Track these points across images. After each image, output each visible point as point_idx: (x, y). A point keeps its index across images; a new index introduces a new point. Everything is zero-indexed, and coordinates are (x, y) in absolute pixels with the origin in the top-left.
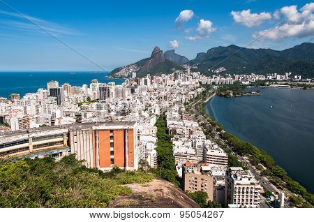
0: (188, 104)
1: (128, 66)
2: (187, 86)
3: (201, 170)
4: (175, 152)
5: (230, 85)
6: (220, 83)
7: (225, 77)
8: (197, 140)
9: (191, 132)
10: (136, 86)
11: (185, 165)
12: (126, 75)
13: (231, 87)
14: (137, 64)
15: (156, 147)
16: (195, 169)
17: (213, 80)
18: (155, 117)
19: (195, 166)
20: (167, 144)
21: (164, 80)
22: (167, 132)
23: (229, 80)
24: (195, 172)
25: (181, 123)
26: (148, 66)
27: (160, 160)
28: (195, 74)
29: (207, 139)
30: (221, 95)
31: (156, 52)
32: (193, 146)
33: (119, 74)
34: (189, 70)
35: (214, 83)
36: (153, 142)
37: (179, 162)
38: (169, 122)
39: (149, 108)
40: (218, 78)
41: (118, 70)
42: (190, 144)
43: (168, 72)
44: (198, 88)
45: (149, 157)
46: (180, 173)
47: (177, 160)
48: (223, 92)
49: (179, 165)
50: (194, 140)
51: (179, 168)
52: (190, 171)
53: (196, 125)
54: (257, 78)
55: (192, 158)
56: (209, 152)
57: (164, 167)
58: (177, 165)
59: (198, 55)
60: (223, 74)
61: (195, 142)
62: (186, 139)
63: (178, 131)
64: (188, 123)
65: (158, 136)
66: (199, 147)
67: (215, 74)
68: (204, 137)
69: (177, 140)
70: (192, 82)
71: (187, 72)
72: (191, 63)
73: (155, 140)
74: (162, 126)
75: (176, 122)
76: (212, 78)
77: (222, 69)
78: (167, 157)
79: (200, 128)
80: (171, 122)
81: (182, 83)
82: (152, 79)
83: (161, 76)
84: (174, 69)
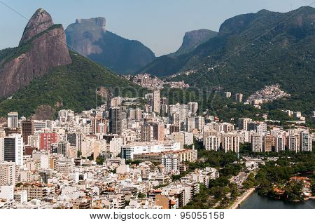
2: (155, 161)
6: (268, 149)
7: (285, 123)
17: (245, 136)
21: (72, 138)
34: (157, 96)
35: (247, 149)
40: (262, 127)
43: (82, 102)
44: (192, 167)
59: (188, 38)
60: (276, 113)
67: (251, 111)
71: (151, 102)
72: (163, 67)
76: (239, 126)
77: (273, 92)
81: (137, 150)
82: (27, 129)
83: (56, 117)
84: (103, 92)
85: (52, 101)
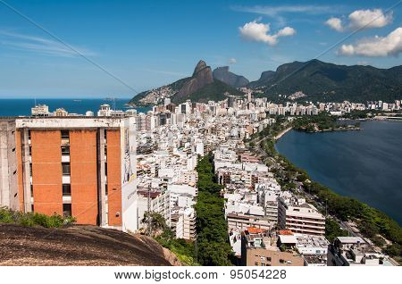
0: (249, 140)
1: (159, 89)
2: (248, 116)
3: (279, 243)
4: (228, 211)
5: (312, 116)
6: (298, 114)
7: (305, 105)
8: (267, 193)
9: (255, 180)
10: (168, 115)
11: (247, 232)
12: (156, 102)
13: (314, 118)
14: (172, 86)
15: (195, 203)
16: (267, 241)
17: (287, 108)
18: (196, 157)
19: (267, 234)
20: (215, 199)
21: (212, 108)
22: (215, 179)
23: (311, 108)
24: (268, 247)
25: (239, 166)
26: (188, 89)
27: (200, 224)
28: (259, 101)
29: (283, 190)
30: (300, 130)
31: (201, 69)
32: (261, 201)
33: (144, 100)
34: (249, 95)
35: (288, 114)
36: (189, 196)
37: (236, 230)
38: (217, 165)
39: (187, 145)
40: (295, 105)
41: (143, 95)
42: (254, 198)
43: (217, 98)
44: (263, 118)
45: (181, 219)
46: (236, 248)
47: (231, 225)
48: (302, 125)
49: (236, 234)
50: (261, 193)
51: (235, 240)
52: (257, 244)
53: (263, 168)
54: (353, 108)
55: (260, 222)
56: (290, 212)
57: (208, 237)
58: (231, 234)
59: (263, 74)
60: (300, 101)
61: (263, 196)
62: (247, 190)
63: (233, 178)
64: (250, 167)
65: (199, 186)
66: (271, 203)
67: (290, 101)
68: (279, 188)
69: (231, 191)
70: (255, 111)
71: (247, 98)
72: (249, 85)
73: (193, 191)
74: (206, 172)
75: (229, 165)
76: (284, 105)
77: (299, 94)
78: (214, 221)
79: (271, 174)
80: (222, 165)
81: (239, 112)
82: (194, 106)
83: (207, 103)
84: (226, 94)
85: (206, 97)
